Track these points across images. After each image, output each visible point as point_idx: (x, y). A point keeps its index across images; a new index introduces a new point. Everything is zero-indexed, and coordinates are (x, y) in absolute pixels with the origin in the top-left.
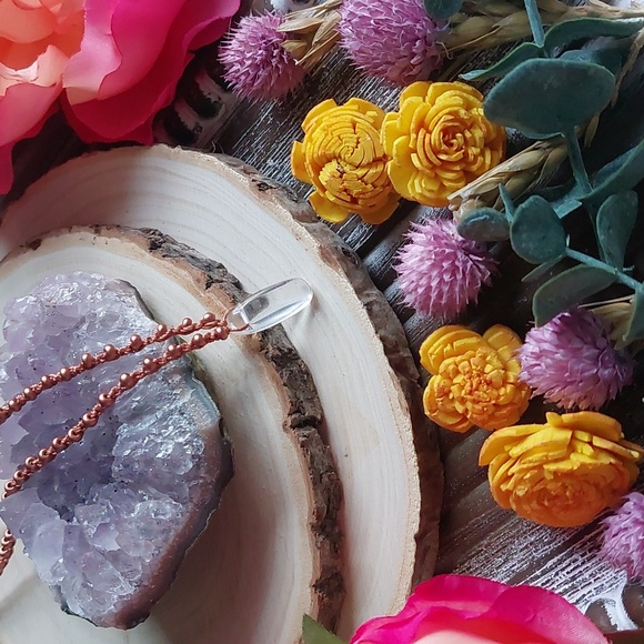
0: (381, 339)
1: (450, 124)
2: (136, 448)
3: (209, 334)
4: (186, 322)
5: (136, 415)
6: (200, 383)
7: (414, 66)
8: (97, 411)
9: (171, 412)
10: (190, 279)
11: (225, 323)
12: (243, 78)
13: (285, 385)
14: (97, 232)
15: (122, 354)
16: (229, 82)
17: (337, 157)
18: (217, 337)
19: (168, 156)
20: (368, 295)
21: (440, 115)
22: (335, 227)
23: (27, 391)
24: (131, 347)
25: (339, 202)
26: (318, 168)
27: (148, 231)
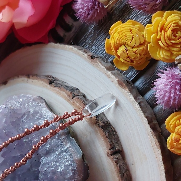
0: (147, 117)
1: (175, 28)
2: (49, 167)
3: (76, 118)
4: (66, 113)
5: (48, 153)
6: (73, 139)
7: (157, 4)
8: (32, 152)
9: (62, 152)
10: (66, 95)
11: (82, 113)
12: (83, 14)
13: (107, 137)
14: (29, 77)
15: (41, 128)
16: (77, 17)
17: (124, 44)
18: (79, 119)
19: (54, 47)
20: (139, 99)
21: (171, 24)
22: (122, 72)
23: (4, 144)
24: (44, 125)
25: (126, 62)
26: (117, 49)
27: (48, 76)
